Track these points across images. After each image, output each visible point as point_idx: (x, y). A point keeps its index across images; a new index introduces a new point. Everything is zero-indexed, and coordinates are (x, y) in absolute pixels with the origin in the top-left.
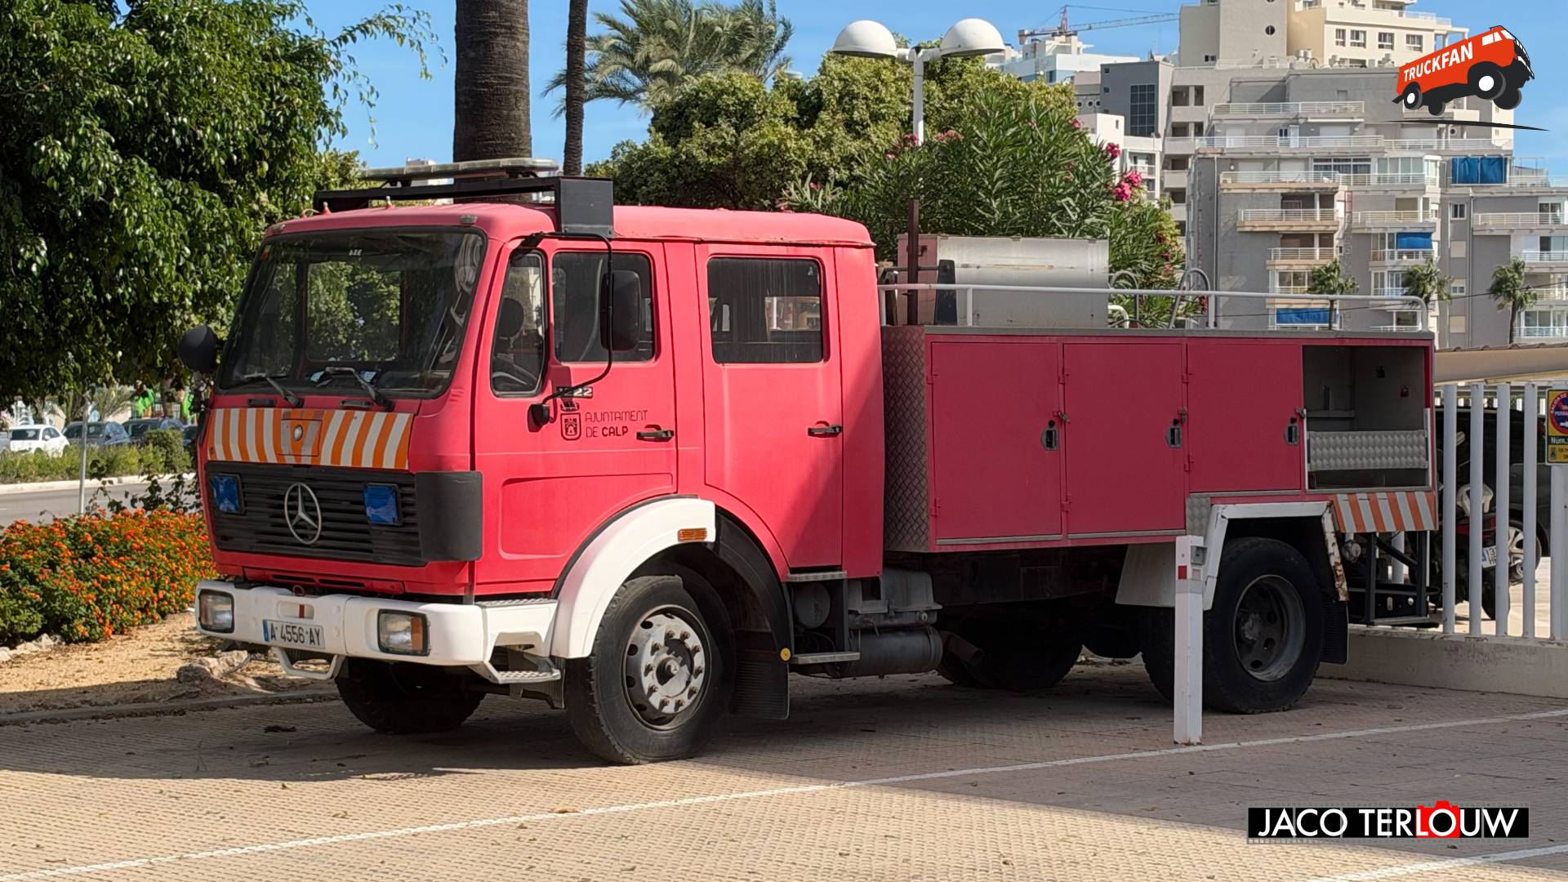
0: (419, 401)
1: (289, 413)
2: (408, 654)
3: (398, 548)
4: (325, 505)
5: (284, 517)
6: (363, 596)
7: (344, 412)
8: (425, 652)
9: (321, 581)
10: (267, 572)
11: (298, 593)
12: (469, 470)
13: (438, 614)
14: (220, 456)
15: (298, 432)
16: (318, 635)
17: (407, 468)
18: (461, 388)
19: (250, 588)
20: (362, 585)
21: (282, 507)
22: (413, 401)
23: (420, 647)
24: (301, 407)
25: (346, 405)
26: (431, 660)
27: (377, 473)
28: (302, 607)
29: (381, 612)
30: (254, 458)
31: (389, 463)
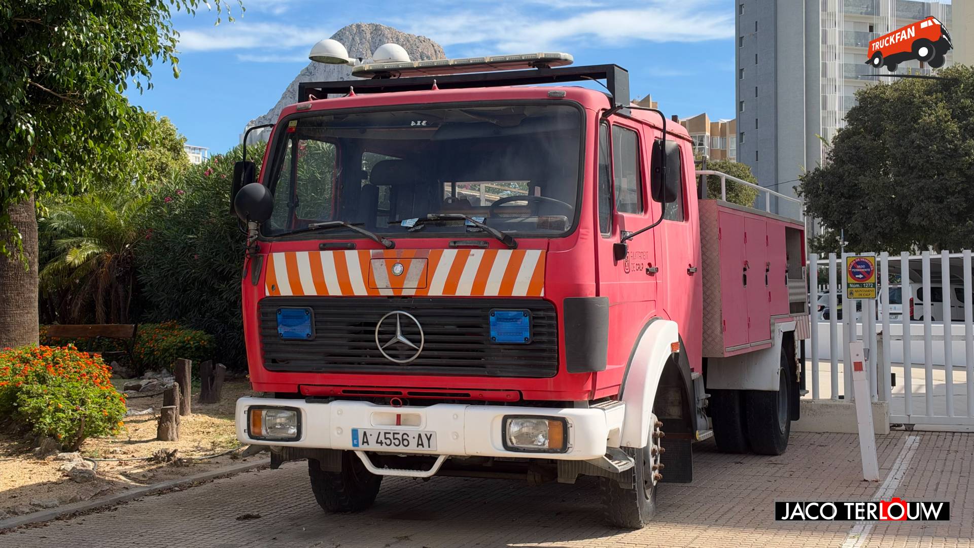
0: (546, 240)
1: (377, 254)
2: (544, 451)
3: (522, 362)
4: (429, 329)
5: (375, 341)
6: (471, 404)
7: (456, 251)
8: (564, 449)
9: (410, 393)
10: (338, 388)
11: (396, 404)
12: (595, 296)
13: (580, 418)
14: (285, 290)
15: (398, 269)
16: (429, 439)
17: (542, 295)
18: (586, 228)
19: (328, 402)
20: (468, 395)
21: (374, 332)
22: (539, 239)
23: (559, 444)
24: (393, 248)
25: (457, 245)
26: (573, 455)
27: (505, 302)
28: (399, 416)
29: (505, 418)
30: (334, 290)
31: (520, 290)
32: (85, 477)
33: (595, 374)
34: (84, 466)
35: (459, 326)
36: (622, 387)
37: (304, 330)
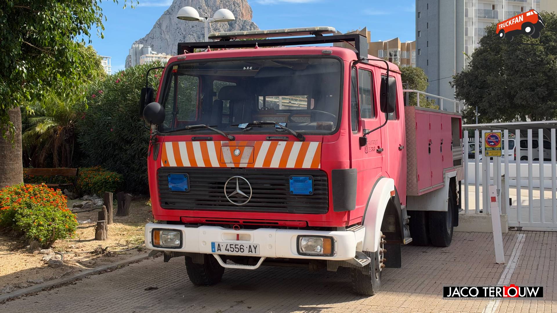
0: (321, 136)
1: (225, 143)
2: (321, 255)
3: (308, 205)
4: (255, 186)
5: (224, 193)
6: (279, 229)
7: (270, 142)
8: (332, 254)
9: (244, 222)
10: (203, 219)
11: (236, 228)
12: (349, 168)
13: (341, 237)
14: (173, 163)
15: (237, 152)
16: (255, 249)
17: (319, 167)
18: (344, 130)
19: (197, 227)
20: (277, 223)
21: (223, 188)
22: (318, 136)
23: (329, 252)
24: (234, 140)
25: (270, 139)
26: (337, 257)
27: (298, 171)
28: (238, 235)
29: (299, 237)
30: (200, 163)
31: (307, 164)
32: (57, 265)
33: (349, 212)
34: (56, 258)
35: (272, 185)
36: (363, 218)
37: (184, 186)
